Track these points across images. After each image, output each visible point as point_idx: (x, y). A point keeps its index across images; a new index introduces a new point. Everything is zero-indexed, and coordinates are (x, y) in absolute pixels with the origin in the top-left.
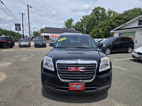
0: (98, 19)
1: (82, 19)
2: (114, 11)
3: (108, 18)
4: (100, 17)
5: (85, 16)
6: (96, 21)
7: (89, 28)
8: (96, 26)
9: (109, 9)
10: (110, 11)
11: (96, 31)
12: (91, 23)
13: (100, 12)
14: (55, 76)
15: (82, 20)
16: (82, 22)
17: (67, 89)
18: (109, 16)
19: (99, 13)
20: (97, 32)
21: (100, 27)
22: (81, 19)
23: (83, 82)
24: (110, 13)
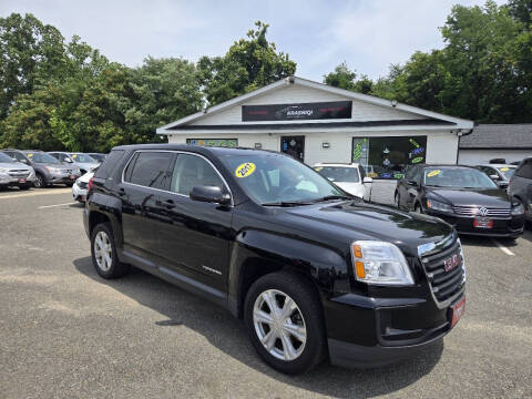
0: (29, 66)
6: (17, 72)
9: (76, 38)
10: (79, 43)
11: (34, 119)
18: (77, 63)
19: (30, 39)
20: (38, 123)
21: (48, 102)
24: (81, 51)
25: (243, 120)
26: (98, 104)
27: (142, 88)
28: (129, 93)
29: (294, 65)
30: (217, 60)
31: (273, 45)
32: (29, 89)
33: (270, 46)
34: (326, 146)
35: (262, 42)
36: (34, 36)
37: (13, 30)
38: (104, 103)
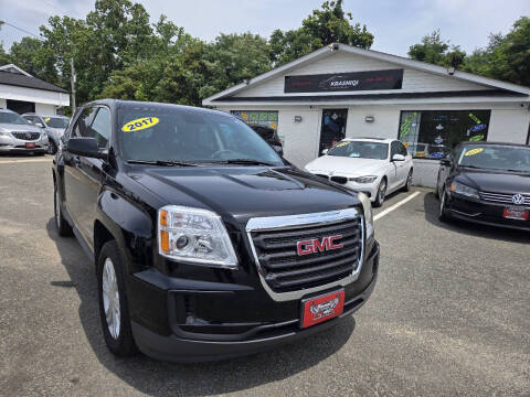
0: (123, 44)
1: (51, 29)
2: (179, 27)
3: (161, 48)
4: (130, 37)
5: (62, 17)
6: (113, 51)
7: (86, 74)
8: (118, 71)
9: (163, 18)
10: (165, 22)
12: (95, 55)
13: (130, 17)
14: (251, 288)
15: (47, 31)
16: (46, 43)
17: (294, 327)
18: (163, 41)
19: (122, 19)
20: (123, 97)
21: (135, 78)
22: (42, 29)
23: (340, 287)
24: (167, 30)
25: (286, 92)
26: (176, 79)
27: (215, 64)
28: (203, 69)
29: (372, 37)
30: (290, 34)
31: (350, 15)
32: (120, 66)
33: (346, 17)
34: (370, 120)
35: (338, 13)
36: (125, 15)
37: (108, 11)
38: (181, 80)
